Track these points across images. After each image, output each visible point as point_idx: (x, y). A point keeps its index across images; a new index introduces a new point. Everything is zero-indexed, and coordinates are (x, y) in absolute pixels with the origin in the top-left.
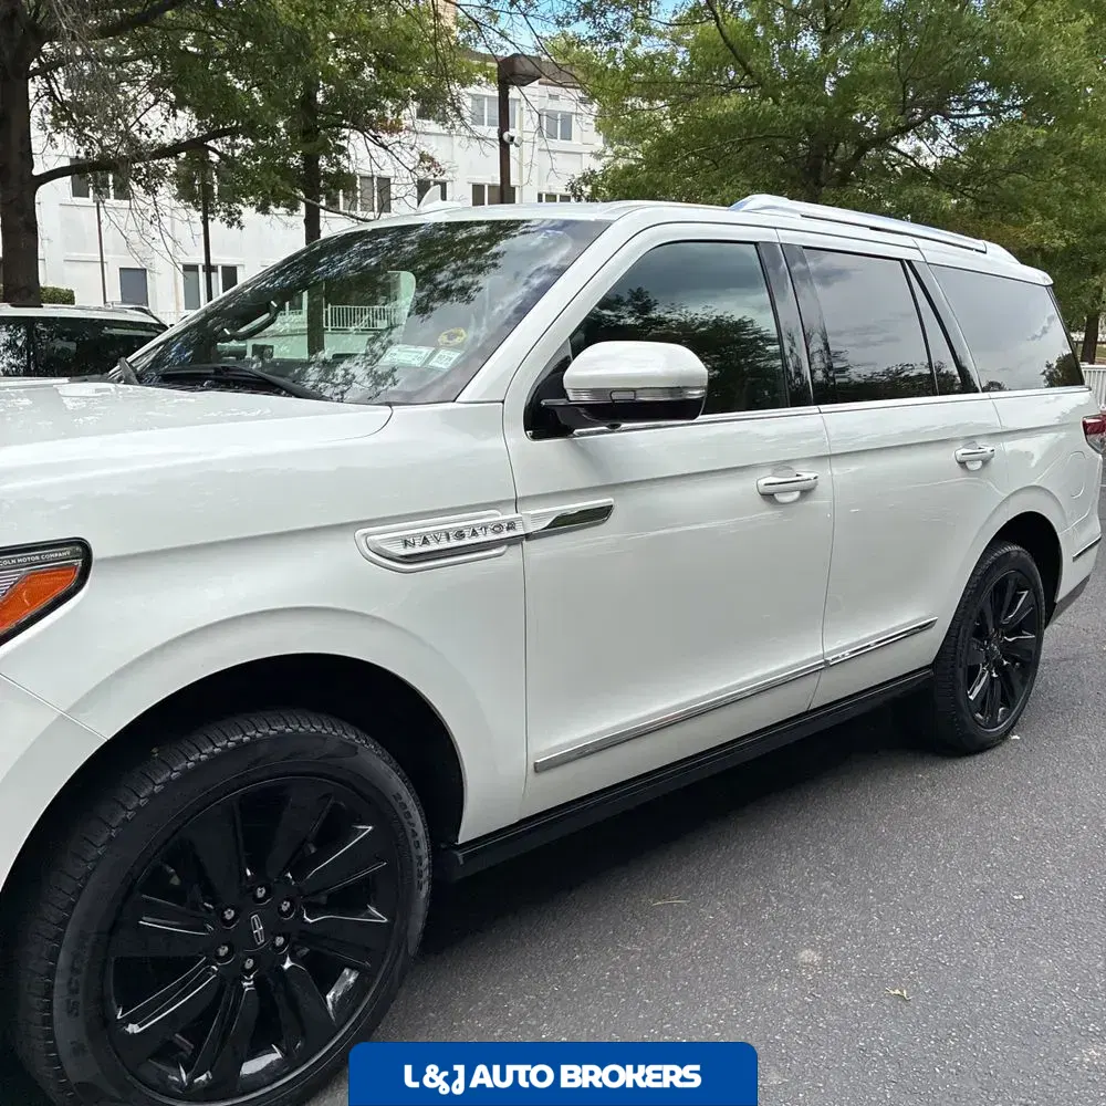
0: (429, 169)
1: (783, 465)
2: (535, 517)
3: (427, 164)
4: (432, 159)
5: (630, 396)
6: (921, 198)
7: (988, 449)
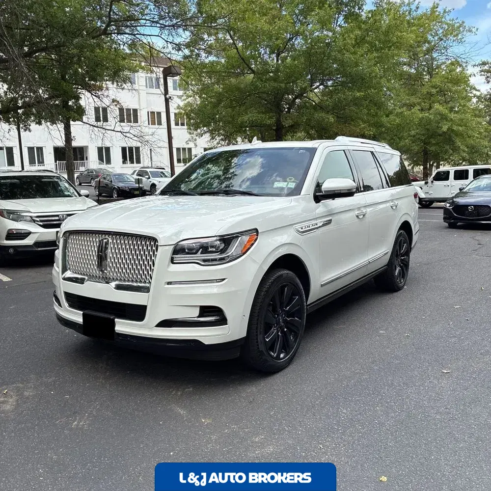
0: (116, 105)
1: (359, 209)
2: (320, 223)
3: (115, 103)
4: (118, 102)
5: (339, 191)
6: (323, 117)
7: (396, 203)
